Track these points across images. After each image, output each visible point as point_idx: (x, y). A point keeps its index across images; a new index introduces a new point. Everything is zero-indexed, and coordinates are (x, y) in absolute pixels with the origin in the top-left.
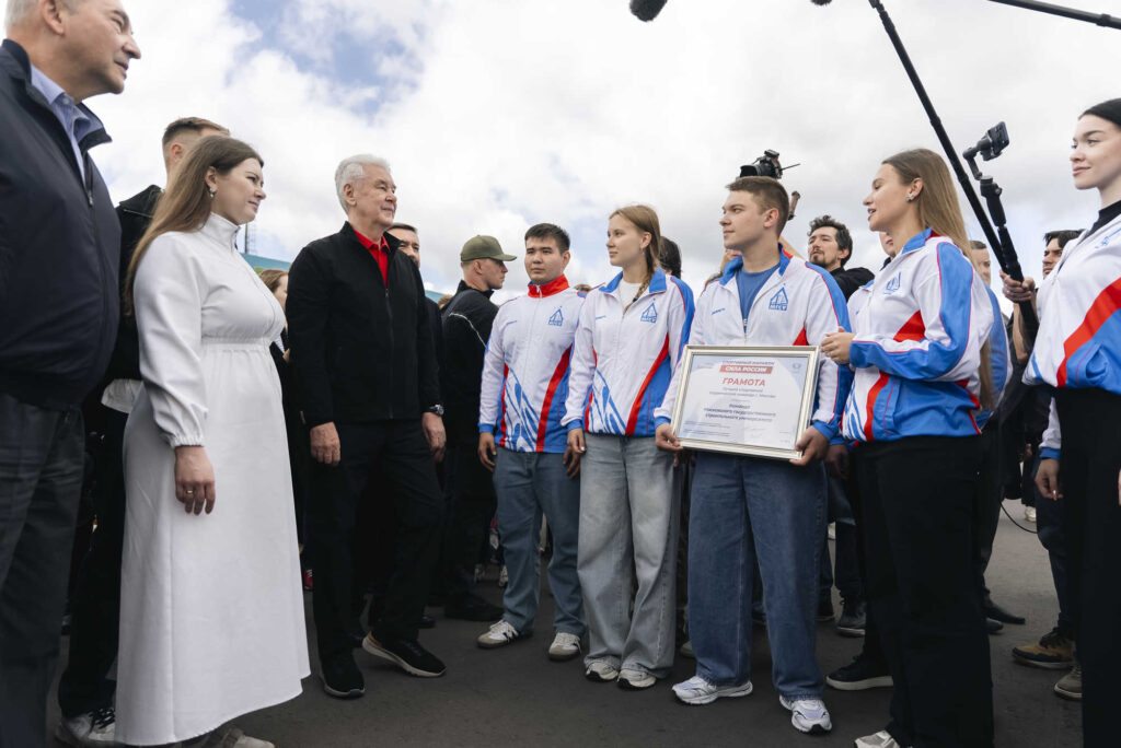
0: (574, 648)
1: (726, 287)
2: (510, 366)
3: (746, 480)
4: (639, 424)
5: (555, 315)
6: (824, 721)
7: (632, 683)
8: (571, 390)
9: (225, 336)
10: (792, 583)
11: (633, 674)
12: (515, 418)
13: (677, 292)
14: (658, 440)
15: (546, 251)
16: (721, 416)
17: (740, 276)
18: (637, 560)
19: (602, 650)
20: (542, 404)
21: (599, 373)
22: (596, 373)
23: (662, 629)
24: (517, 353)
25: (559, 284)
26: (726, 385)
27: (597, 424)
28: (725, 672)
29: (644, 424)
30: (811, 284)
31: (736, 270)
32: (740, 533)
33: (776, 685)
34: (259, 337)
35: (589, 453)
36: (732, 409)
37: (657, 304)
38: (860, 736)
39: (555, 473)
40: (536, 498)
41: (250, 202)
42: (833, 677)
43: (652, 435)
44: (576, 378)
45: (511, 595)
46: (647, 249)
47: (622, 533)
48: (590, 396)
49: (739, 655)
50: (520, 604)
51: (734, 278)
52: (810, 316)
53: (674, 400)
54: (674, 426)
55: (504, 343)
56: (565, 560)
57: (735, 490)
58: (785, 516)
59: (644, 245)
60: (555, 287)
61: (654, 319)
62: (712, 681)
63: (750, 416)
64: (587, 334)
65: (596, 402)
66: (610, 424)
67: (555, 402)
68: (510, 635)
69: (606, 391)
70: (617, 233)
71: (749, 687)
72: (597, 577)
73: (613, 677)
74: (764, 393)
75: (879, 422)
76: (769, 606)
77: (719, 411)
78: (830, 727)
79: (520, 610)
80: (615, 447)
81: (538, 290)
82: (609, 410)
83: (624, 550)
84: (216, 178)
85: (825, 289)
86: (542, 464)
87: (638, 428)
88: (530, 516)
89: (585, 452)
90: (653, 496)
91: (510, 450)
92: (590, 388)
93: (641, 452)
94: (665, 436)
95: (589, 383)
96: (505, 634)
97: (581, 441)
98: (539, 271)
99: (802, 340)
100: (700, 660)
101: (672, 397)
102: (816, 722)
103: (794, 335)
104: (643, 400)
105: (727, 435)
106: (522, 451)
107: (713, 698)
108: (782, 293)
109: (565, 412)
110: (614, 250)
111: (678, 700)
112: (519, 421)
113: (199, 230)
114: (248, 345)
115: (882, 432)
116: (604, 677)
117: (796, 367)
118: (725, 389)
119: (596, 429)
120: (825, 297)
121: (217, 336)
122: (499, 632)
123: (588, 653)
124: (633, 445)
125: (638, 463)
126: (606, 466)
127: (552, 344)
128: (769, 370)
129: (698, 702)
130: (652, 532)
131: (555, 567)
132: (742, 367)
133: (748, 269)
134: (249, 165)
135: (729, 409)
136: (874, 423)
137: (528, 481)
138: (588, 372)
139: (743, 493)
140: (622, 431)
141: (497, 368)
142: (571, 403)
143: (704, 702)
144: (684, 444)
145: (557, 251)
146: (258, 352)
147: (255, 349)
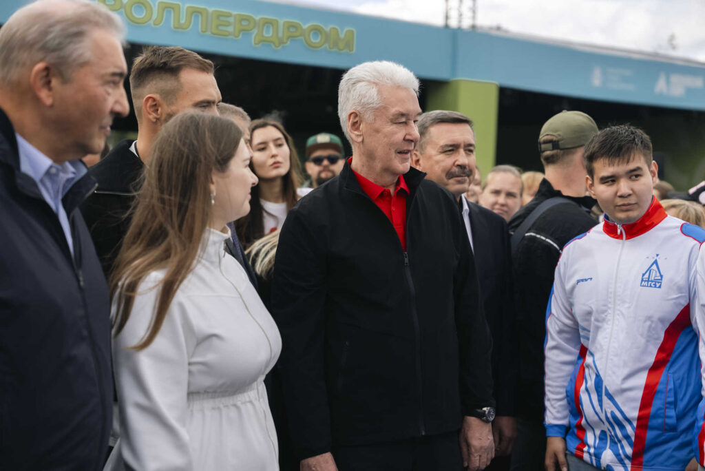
2: (588, 345)
5: (650, 270)
12: (597, 423)
20: (638, 406)
24: (597, 328)
67: (658, 402)
81: (619, 229)
106: (609, 470)
114: (240, 396)
121: (206, 392)
146: (251, 402)
147: (248, 399)
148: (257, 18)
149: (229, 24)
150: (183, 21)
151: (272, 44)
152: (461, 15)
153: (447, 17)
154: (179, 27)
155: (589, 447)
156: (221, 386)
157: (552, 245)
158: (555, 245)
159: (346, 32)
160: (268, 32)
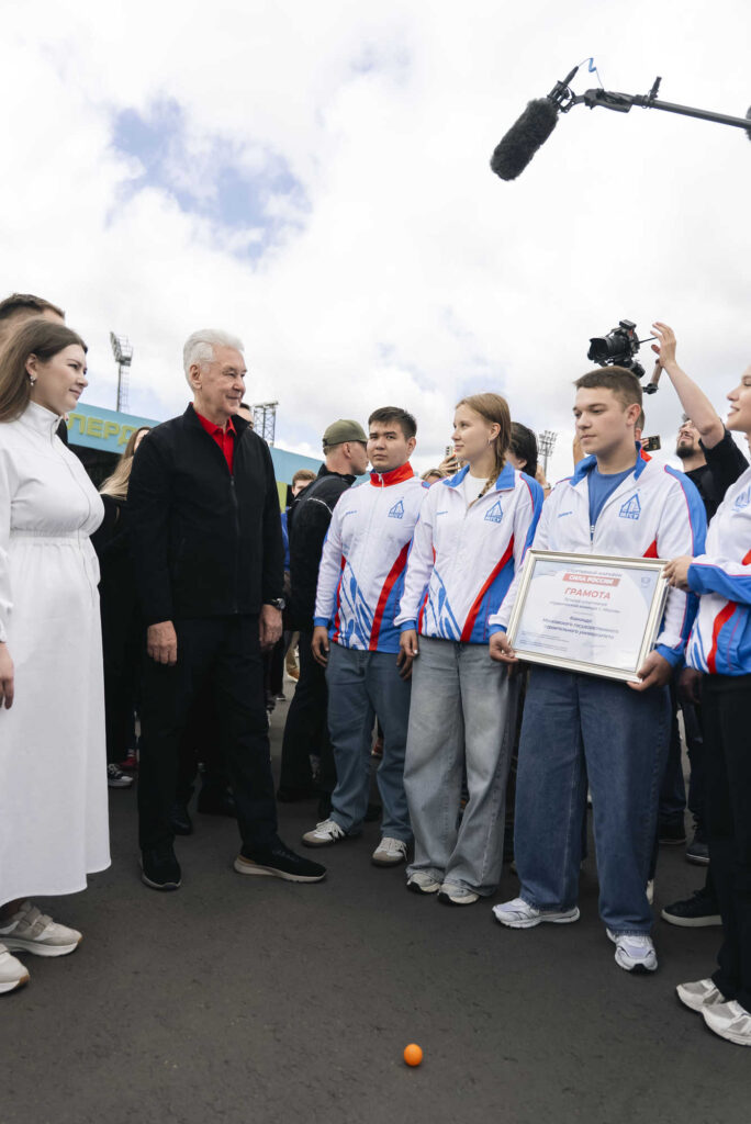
0: (399, 855)
1: (576, 488)
2: (348, 558)
3: (581, 700)
4: (476, 630)
5: (396, 506)
6: (648, 960)
7: (452, 898)
8: (406, 588)
9: (35, 529)
10: (623, 813)
11: (454, 889)
12: (349, 614)
13: (526, 489)
14: (492, 650)
15: (390, 436)
16: (560, 629)
17: (593, 477)
18: (468, 770)
19: (425, 862)
20: (377, 601)
21: (437, 573)
22: (433, 573)
23: (489, 846)
24: (355, 545)
25: (403, 473)
26: (568, 596)
27: (430, 628)
28: (548, 897)
29: (481, 631)
30: (668, 491)
31: (587, 470)
32: (572, 756)
33: (602, 917)
34: (72, 531)
35: (422, 657)
36: (574, 622)
37: (503, 502)
38: (682, 982)
39: (387, 674)
40: (369, 697)
41: (71, 390)
42: (669, 911)
43: (486, 644)
44: (412, 575)
45: (339, 794)
46: (495, 442)
47: (453, 742)
48: (425, 597)
49: (565, 881)
50: (348, 804)
51: (586, 479)
52: (664, 525)
53: (511, 607)
54: (510, 635)
55: (343, 534)
56: (395, 763)
57: (571, 708)
58: (620, 740)
59: (493, 437)
60: (397, 476)
61: (498, 519)
62: (534, 905)
63: (592, 631)
64: (428, 530)
65: (431, 603)
66: (444, 628)
67: (391, 599)
68: (336, 835)
69: (442, 593)
70: (463, 425)
71: (575, 914)
72: (423, 787)
73: (434, 890)
74: (609, 607)
75: (723, 655)
76: (599, 834)
77: (558, 623)
78: (655, 967)
79: (346, 810)
80: (449, 653)
81: (380, 478)
82: (445, 613)
83: (453, 760)
84: (37, 366)
85: (683, 498)
86: (374, 664)
87: (474, 635)
88: (360, 716)
89: (417, 657)
90: (487, 707)
91: (343, 646)
92: (426, 587)
93: (476, 661)
94: (500, 646)
95: (423, 582)
96: (331, 834)
97: (414, 643)
98: (381, 458)
99: (652, 552)
100: (524, 882)
101: (510, 603)
102: (639, 961)
103: (645, 547)
104: (481, 607)
105: (564, 649)
106: (354, 648)
107: (534, 923)
108: (635, 500)
109: (399, 611)
110: (460, 443)
111: (498, 922)
112: (353, 617)
113: (17, 419)
114: (60, 539)
115: (726, 666)
116: (425, 889)
117: (645, 583)
118: (567, 599)
119: (429, 633)
120: (682, 506)
121: (28, 530)
122: (325, 831)
123: (413, 862)
124: (469, 651)
125: (473, 671)
126: (439, 673)
127: (391, 538)
128: (616, 582)
129: (518, 926)
130: (485, 745)
131: (386, 769)
132: (587, 577)
133: (601, 470)
134: (72, 352)
135: (569, 621)
136: (718, 655)
137: (360, 680)
138: (425, 569)
139: (577, 714)
140: (457, 636)
141: (336, 560)
142: (405, 602)
143: (524, 926)
144: (519, 656)
145: (401, 437)
147: (66, 543)
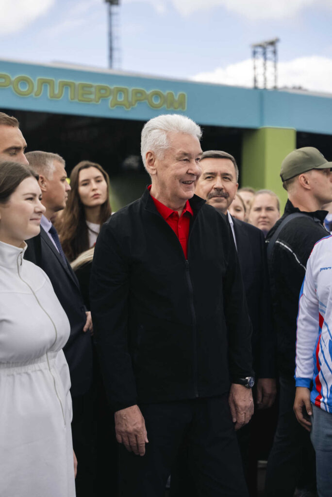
2: (324, 317)
41: (31, 220)
91: (326, 412)
134: (26, 186)
146: (40, 370)
147: (37, 368)
148: (112, 87)
149: (91, 93)
150: (56, 92)
151: (124, 107)
152: (265, 79)
153: (255, 81)
154: (54, 96)
155: (324, 398)
156: (12, 357)
157: (288, 250)
158: (290, 249)
159: (180, 95)
160: (120, 97)
